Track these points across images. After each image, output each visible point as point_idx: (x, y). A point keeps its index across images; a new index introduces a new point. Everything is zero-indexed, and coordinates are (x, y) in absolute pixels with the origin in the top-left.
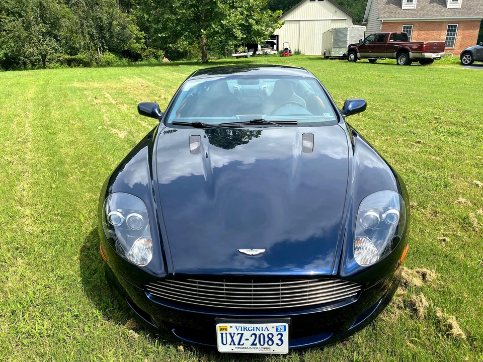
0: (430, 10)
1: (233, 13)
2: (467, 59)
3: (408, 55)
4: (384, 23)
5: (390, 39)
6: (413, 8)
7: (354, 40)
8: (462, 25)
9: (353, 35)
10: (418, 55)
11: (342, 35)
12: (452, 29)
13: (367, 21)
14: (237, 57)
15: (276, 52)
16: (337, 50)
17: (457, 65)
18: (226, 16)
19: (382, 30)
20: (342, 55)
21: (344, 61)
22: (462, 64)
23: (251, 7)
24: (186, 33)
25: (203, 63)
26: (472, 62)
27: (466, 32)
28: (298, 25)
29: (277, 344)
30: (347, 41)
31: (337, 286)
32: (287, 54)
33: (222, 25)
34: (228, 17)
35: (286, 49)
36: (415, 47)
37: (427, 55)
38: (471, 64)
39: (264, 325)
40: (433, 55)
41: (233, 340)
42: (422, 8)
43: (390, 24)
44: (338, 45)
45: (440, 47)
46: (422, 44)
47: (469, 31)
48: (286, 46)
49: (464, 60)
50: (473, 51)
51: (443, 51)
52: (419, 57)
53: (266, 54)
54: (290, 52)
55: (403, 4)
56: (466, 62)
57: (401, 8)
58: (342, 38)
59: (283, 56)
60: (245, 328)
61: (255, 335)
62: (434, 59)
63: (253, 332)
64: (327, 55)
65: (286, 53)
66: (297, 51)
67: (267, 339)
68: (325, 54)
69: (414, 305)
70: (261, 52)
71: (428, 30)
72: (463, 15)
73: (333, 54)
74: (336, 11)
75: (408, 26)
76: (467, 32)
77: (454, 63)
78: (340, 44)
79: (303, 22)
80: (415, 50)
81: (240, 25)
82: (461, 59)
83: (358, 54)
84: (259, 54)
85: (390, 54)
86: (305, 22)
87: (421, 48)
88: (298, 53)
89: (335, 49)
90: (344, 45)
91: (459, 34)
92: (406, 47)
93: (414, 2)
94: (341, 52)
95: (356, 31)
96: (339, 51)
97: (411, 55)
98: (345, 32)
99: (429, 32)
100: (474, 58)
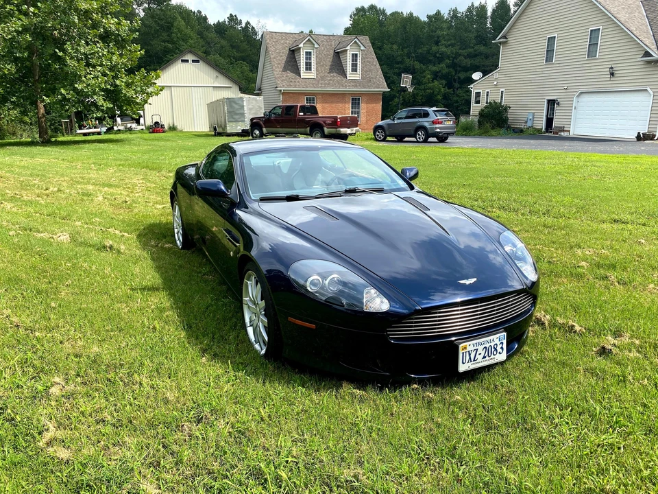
0: (331, 80)
1: (91, 74)
2: (380, 134)
3: (323, 131)
4: (285, 94)
5: (300, 112)
6: (313, 77)
7: (253, 112)
8: (365, 98)
9: (250, 107)
10: (333, 131)
11: (236, 106)
12: (355, 103)
13: (260, 89)
14: (85, 134)
15: (144, 127)
16: (234, 125)
17: (372, 141)
18: (80, 77)
19: (283, 102)
20: (241, 131)
21: (247, 138)
22: (377, 140)
23: (115, 66)
24: (14, 99)
25: (43, 142)
26: (385, 138)
27: (369, 105)
28: (169, 92)
29: (500, 353)
30: (244, 114)
31: (524, 299)
32: (159, 130)
33: (75, 90)
34: (84, 79)
35: (156, 123)
36: (329, 121)
37: (344, 130)
38: (384, 140)
39: (491, 338)
40: (348, 131)
41: (470, 358)
42: (322, 78)
43: (291, 95)
44: (234, 118)
45: (353, 122)
46: (336, 118)
47: (373, 105)
48: (156, 119)
49: (378, 135)
50: (385, 126)
51: (357, 127)
52: (334, 132)
53: (130, 130)
54: (163, 126)
55: (302, 72)
56: (380, 138)
57: (300, 76)
58: (238, 109)
59: (153, 132)
60: (479, 344)
61: (485, 348)
62: (351, 134)
63: (484, 346)
64: (219, 130)
65: (156, 128)
66: (171, 125)
67: (493, 350)
68: (215, 129)
69: (541, 320)
70: (122, 128)
71: (332, 102)
72: (364, 87)
73: (229, 130)
74: (217, 77)
75: (311, 97)
76: (371, 106)
77: (368, 139)
78: (236, 117)
79: (175, 88)
80: (329, 124)
81: (103, 90)
82: (374, 134)
83: (264, 130)
84: (119, 130)
85: (302, 130)
86: (178, 88)
87: (335, 123)
88: (173, 128)
89: (231, 124)
90: (242, 119)
91: (364, 107)
92: (319, 121)
93: (312, 71)
94: (239, 127)
95: (254, 102)
96: (237, 127)
97: (326, 130)
98: (240, 102)
99: (334, 105)
100: (387, 133)
